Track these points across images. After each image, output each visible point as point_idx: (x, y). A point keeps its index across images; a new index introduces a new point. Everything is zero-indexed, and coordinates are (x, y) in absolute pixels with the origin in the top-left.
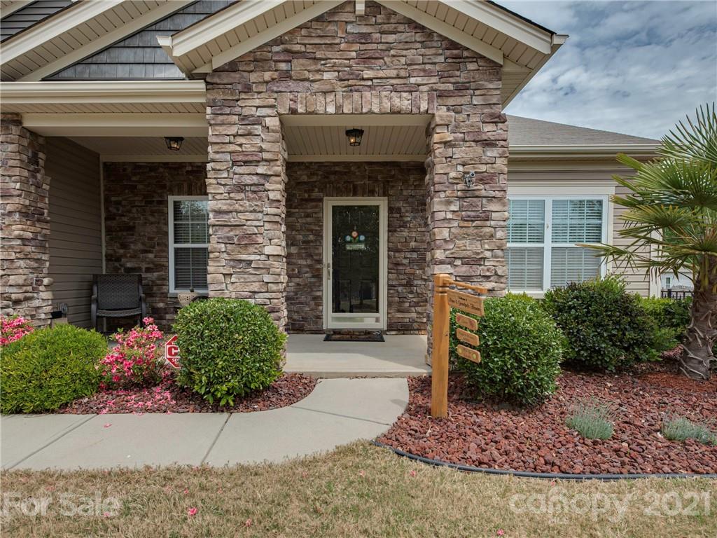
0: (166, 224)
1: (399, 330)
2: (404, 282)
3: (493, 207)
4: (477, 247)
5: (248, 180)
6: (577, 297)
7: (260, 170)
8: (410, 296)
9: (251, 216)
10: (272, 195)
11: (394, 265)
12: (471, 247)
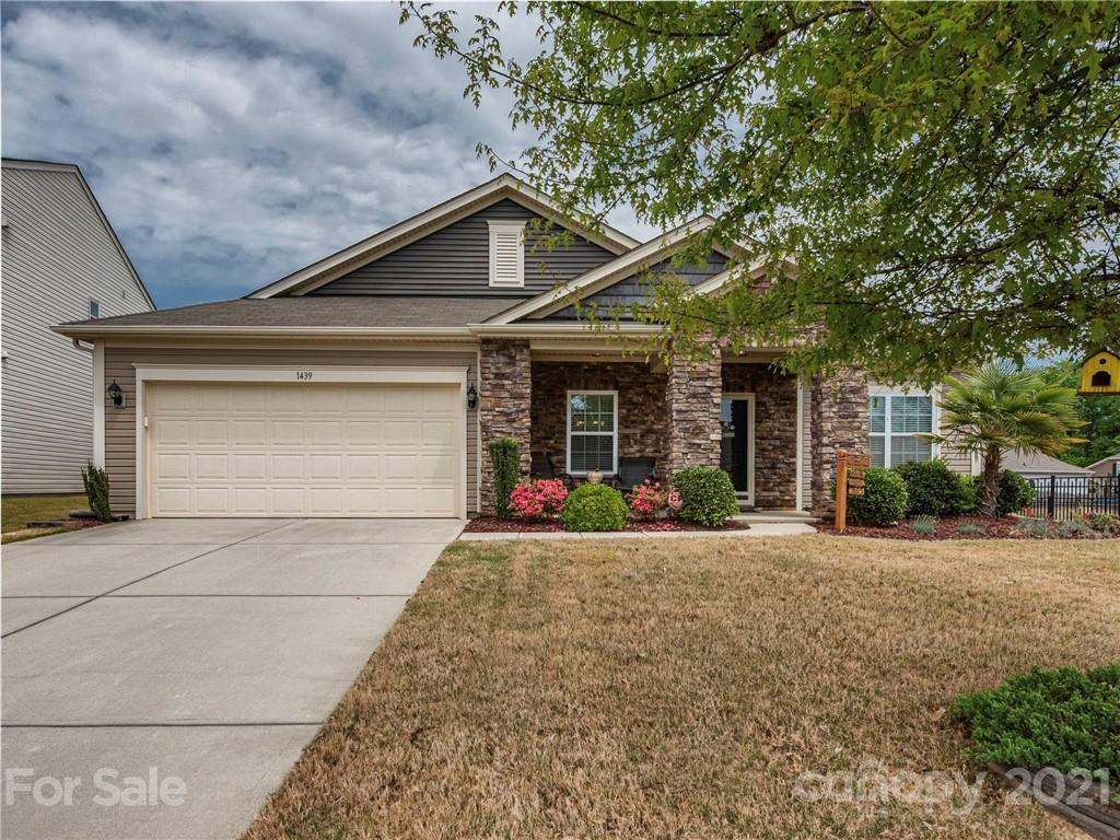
0: (565, 414)
1: (764, 506)
2: (769, 465)
3: (860, 409)
4: (850, 435)
5: (701, 390)
6: (914, 469)
7: (708, 384)
8: (774, 477)
9: (701, 414)
10: (716, 401)
11: (761, 451)
12: (845, 436)
